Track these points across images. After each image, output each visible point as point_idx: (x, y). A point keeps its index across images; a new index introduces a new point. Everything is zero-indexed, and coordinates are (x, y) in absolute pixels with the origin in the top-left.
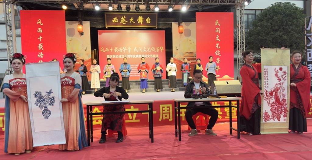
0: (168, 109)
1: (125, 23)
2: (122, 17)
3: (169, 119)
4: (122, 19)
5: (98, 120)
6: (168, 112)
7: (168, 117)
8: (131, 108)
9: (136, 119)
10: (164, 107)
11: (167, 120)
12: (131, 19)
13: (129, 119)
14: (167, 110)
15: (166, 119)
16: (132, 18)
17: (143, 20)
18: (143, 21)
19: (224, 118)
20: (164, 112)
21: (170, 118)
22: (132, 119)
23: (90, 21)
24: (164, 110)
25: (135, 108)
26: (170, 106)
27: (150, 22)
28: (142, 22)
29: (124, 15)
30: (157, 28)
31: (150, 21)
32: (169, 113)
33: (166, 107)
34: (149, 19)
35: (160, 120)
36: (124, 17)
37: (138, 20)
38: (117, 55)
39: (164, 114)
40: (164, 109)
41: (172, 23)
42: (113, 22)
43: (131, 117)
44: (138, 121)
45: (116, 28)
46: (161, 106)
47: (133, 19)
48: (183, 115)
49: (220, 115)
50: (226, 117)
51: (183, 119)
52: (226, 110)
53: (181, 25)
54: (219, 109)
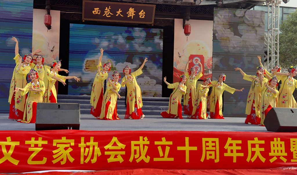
0: (214, 144)
1: (110, 16)
3: (215, 160)
5: (117, 155)
6: (214, 149)
7: (213, 157)
8: (161, 140)
9: (169, 156)
10: (208, 142)
11: (212, 161)
12: (118, 11)
13: (158, 156)
14: (213, 146)
15: (210, 159)
16: (120, 9)
17: (135, 13)
19: (290, 162)
20: (207, 148)
21: (216, 158)
22: (163, 157)
23: (61, 11)
24: (208, 146)
25: (167, 140)
26: (217, 140)
27: (145, 17)
28: (134, 16)
29: (110, 5)
30: (153, 25)
31: (144, 15)
32: (215, 151)
33: (210, 142)
34: (143, 12)
35: (202, 160)
36: (110, 8)
39: (207, 152)
40: (207, 144)
41: (174, 20)
42: (93, 14)
43: (162, 153)
44: (172, 159)
45: (96, 22)
46: (204, 140)
47: (121, 11)
48: (235, 155)
49: (284, 157)
50: (292, 161)
51: (235, 161)
52: (292, 150)
53: (187, 22)
54: (283, 148)
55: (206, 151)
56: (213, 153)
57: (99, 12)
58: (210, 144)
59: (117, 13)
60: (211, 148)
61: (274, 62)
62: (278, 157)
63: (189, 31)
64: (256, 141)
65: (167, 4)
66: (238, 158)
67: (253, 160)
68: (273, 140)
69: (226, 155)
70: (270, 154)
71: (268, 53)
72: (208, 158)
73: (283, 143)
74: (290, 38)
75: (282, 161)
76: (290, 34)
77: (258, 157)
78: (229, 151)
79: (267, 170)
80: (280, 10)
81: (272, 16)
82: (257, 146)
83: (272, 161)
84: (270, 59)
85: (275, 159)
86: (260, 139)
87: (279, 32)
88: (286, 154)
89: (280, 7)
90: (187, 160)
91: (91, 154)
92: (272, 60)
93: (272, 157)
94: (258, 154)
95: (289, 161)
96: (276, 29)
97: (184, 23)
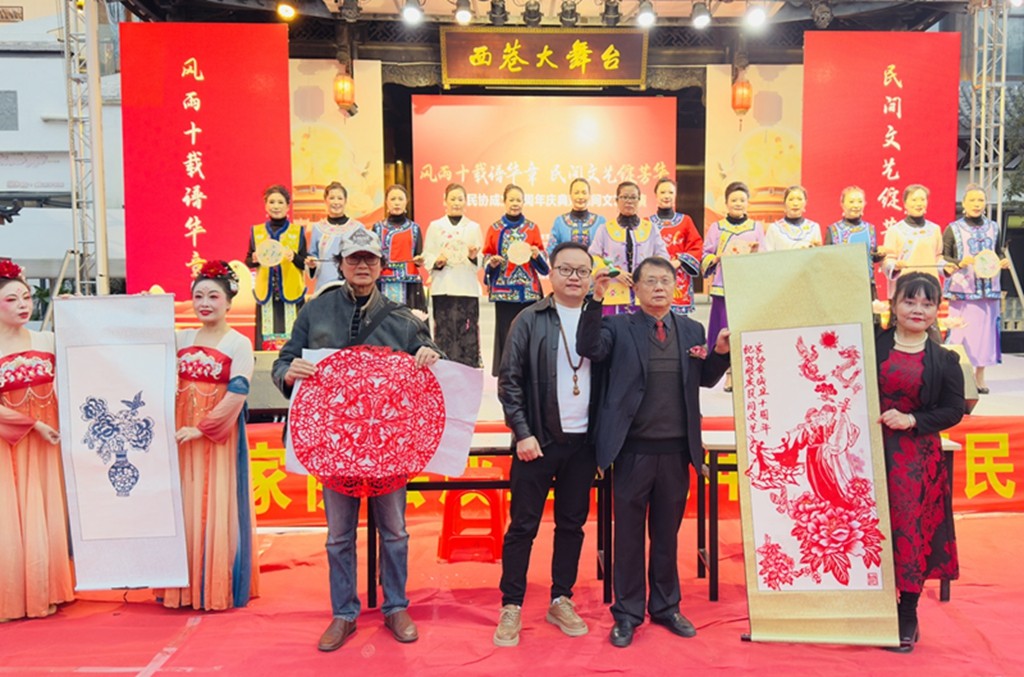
1: (519, 69)
2: (508, 45)
4: (505, 51)
12: (542, 52)
16: (546, 47)
17: (590, 56)
18: (589, 60)
23: (383, 61)
27: (619, 65)
28: (587, 64)
29: (517, 35)
30: (643, 88)
31: (617, 61)
34: (613, 52)
36: (517, 46)
37: (568, 57)
38: (485, 196)
41: (705, 69)
42: (472, 66)
45: (483, 87)
47: (550, 52)
57: (487, 58)
59: (539, 60)
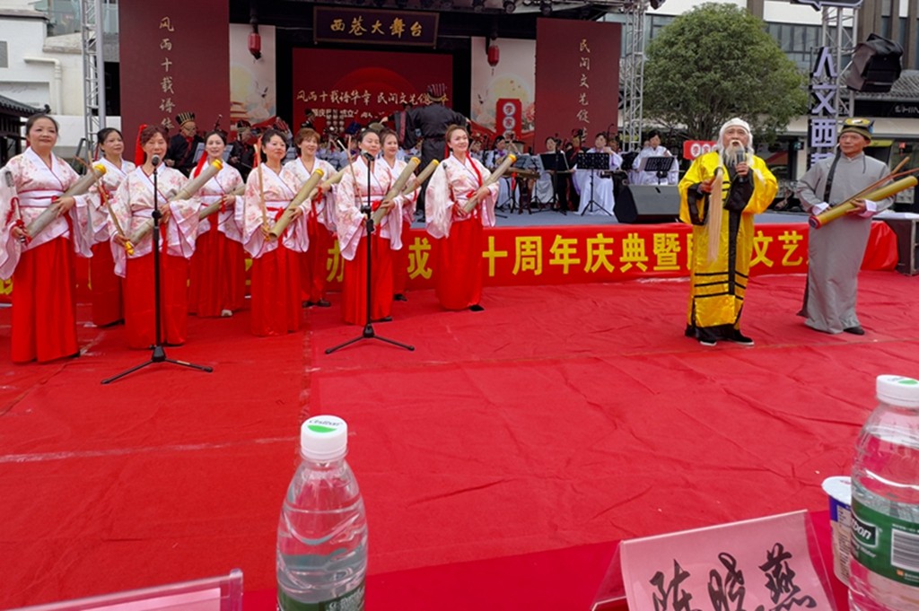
0: (533, 246)
1: (361, 34)
2: (355, 19)
3: (535, 271)
4: (353, 22)
6: (534, 253)
7: (532, 267)
10: (523, 243)
12: (375, 23)
14: (532, 250)
15: (528, 271)
16: (378, 21)
18: (403, 30)
19: (652, 270)
20: (524, 253)
21: (536, 268)
23: (276, 26)
24: (524, 250)
26: (538, 239)
28: (402, 33)
29: (361, 14)
32: (535, 257)
33: (528, 243)
35: (515, 271)
36: (360, 20)
37: (391, 28)
39: (523, 259)
40: (524, 247)
42: (332, 31)
46: (519, 240)
47: (380, 24)
48: (567, 262)
49: (644, 263)
50: (655, 268)
51: (566, 271)
52: (656, 251)
53: (492, 43)
54: (642, 250)
55: (522, 257)
56: (532, 260)
57: (341, 27)
58: (528, 246)
59: (373, 29)
60: (528, 252)
61: (635, 109)
62: (634, 263)
63: (496, 59)
64: (600, 239)
65: (458, 11)
66: (571, 266)
67: (595, 269)
68: (627, 237)
69: (552, 262)
70: (622, 259)
71: (625, 94)
72: (524, 269)
73: (642, 241)
74: (661, 69)
75: (640, 270)
76: (662, 62)
77: (602, 266)
78: (557, 256)
79: (617, 284)
80: (646, 20)
81: (632, 31)
82: (602, 247)
83: (623, 269)
84: (628, 104)
85: (629, 266)
86: (606, 236)
87: (645, 58)
88: (646, 259)
89: (647, 14)
90: (492, 273)
91: (335, 267)
92: (631, 106)
93: (625, 263)
94: (602, 259)
95: (650, 269)
96: (640, 53)
97: (488, 43)
